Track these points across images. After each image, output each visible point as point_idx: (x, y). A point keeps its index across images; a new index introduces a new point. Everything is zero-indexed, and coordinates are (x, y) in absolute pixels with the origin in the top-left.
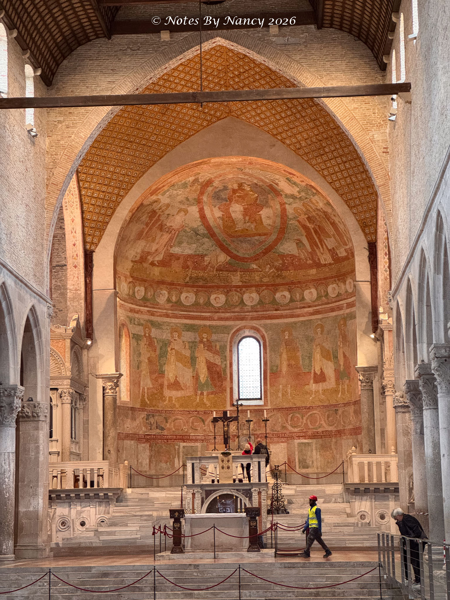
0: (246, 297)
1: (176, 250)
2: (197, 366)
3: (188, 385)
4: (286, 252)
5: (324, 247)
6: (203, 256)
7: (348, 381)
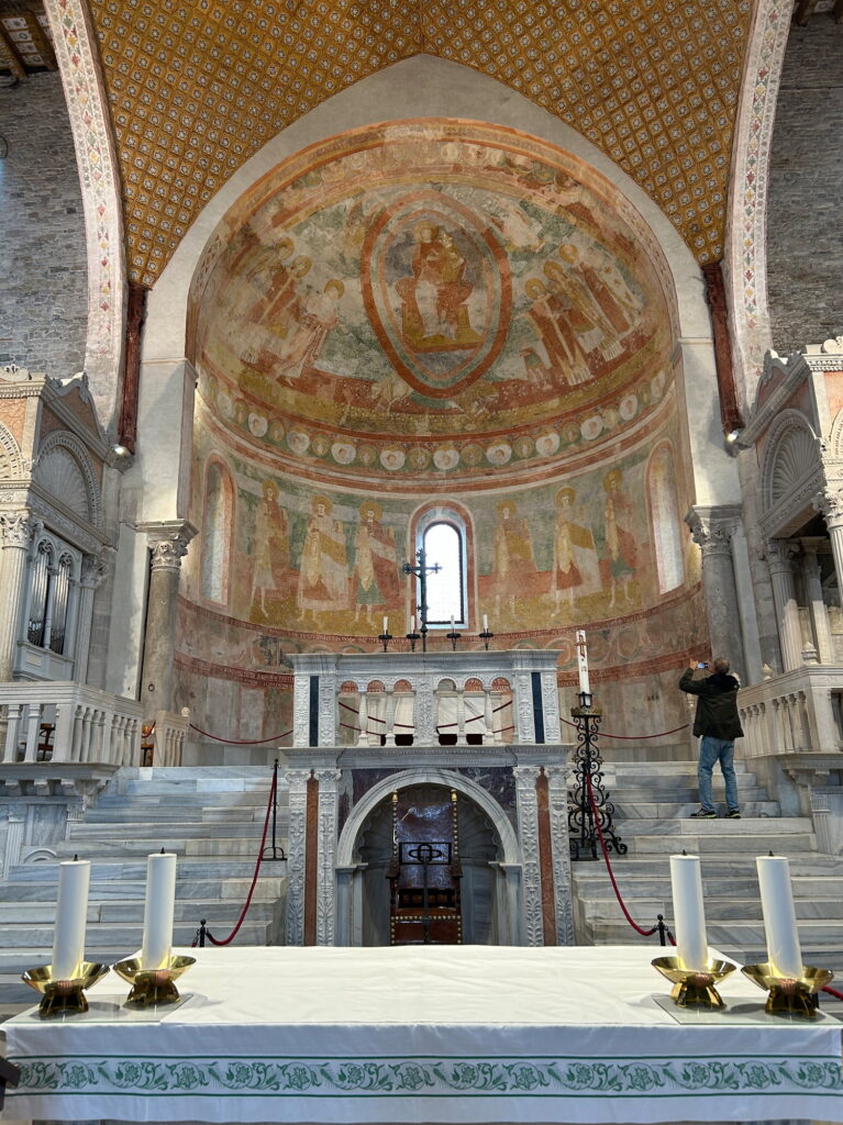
0: (438, 456)
1: (323, 365)
2: (357, 563)
3: (340, 592)
4: (507, 376)
5: (577, 352)
6: (369, 383)
7: (629, 577)
